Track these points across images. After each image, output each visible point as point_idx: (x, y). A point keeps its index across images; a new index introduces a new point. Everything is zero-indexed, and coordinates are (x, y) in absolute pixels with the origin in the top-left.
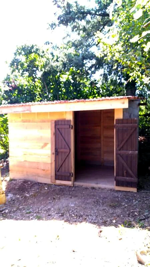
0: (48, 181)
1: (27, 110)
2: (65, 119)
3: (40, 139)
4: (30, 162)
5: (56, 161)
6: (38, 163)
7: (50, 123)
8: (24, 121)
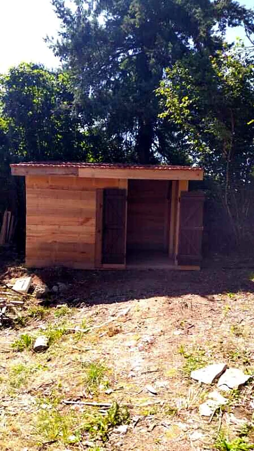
0: (90, 266)
1: (72, 174)
2: (118, 187)
3: (80, 212)
4: (60, 243)
5: (103, 239)
6: (74, 244)
7: (95, 192)
8: (51, 187)
